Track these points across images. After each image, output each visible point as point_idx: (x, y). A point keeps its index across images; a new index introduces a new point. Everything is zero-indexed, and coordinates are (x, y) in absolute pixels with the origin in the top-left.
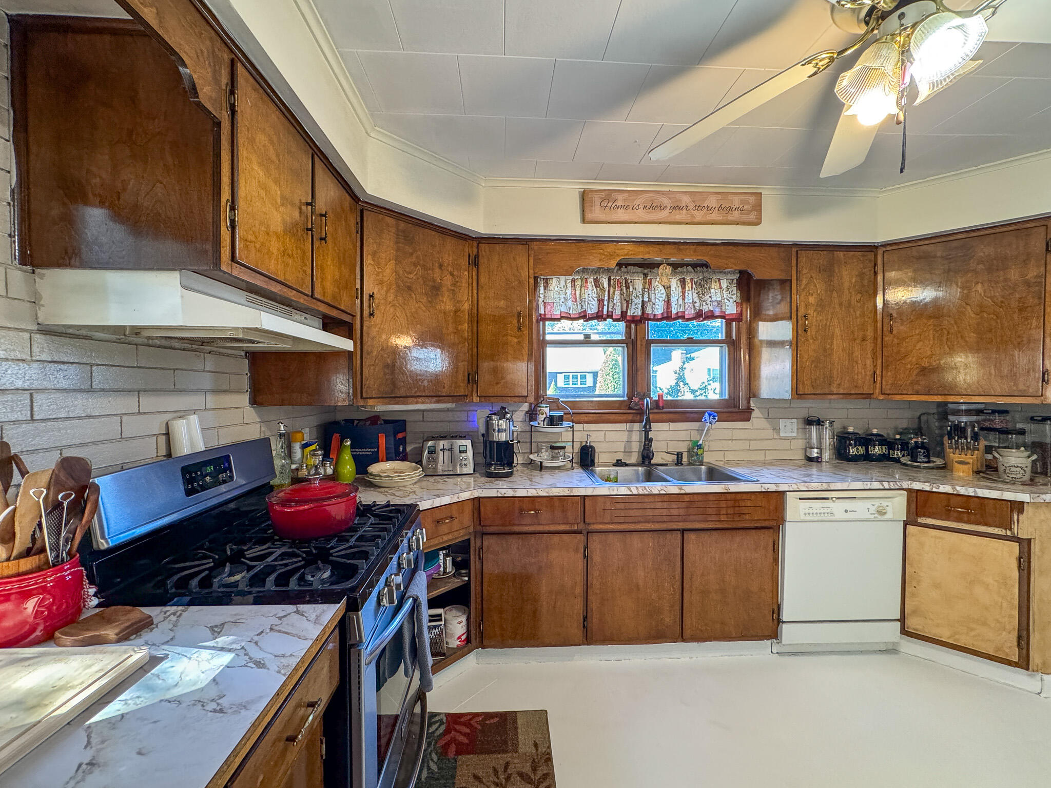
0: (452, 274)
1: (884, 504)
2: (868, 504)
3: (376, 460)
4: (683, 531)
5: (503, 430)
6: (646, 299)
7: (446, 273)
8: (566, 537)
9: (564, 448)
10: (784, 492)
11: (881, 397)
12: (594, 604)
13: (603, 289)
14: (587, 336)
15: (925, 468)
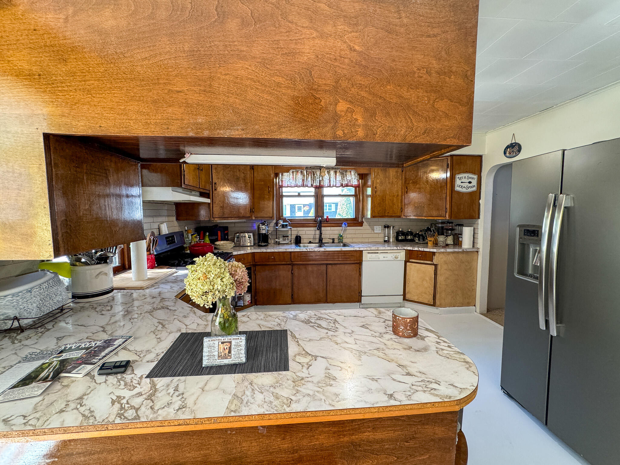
0: (244, 173)
1: (397, 255)
2: (392, 255)
3: (217, 240)
4: (327, 264)
5: (264, 229)
6: (321, 179)
7: (241, 173)
8: (285, 266)
9: (288, 236)
10: (362, 251)
11: (404, 217)
12: (295, 289)
13: (304, 175)
14: (299, 194)
15: (422, 243)
